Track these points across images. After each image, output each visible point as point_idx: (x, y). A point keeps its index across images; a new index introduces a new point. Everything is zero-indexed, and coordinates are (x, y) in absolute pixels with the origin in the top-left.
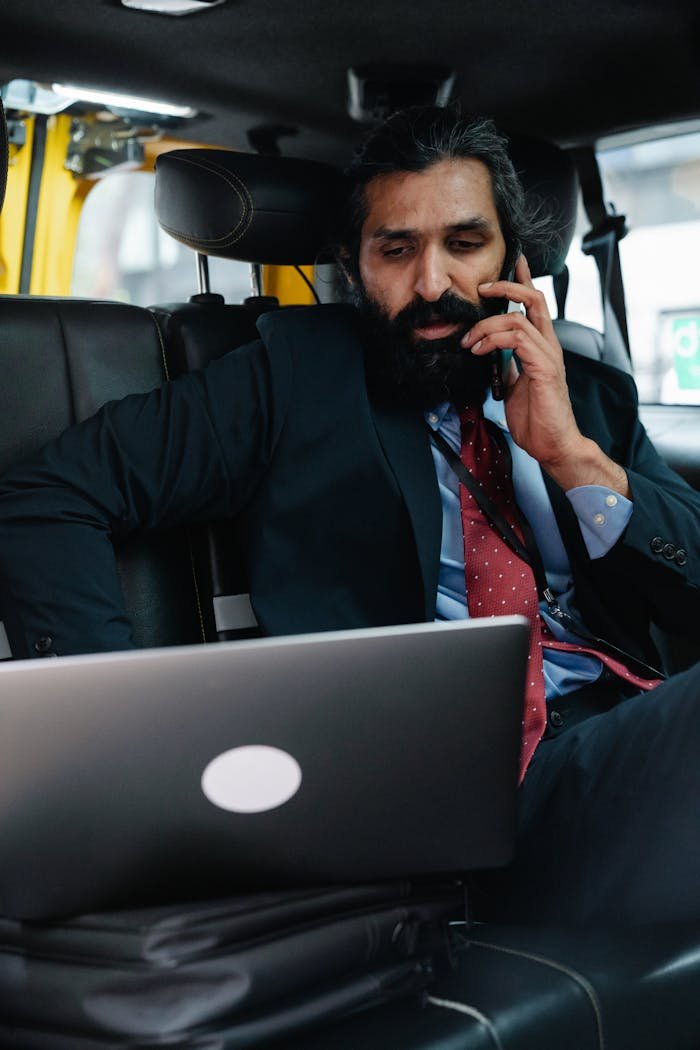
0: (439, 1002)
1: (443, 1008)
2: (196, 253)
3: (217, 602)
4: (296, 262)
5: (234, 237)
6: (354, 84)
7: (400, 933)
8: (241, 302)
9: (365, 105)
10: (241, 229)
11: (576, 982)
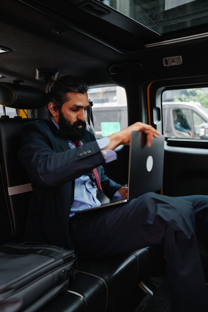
0: (70, 292)
1: (71, 293)
2: (2, 106)
3: (9, 189)
4: (23, 109)
5: (11, 103)
6: (37, 72)
7: (62, 275)
8: (13, 117)
9: (39, 76)
10: (14, 100)
11: (101, 280)
